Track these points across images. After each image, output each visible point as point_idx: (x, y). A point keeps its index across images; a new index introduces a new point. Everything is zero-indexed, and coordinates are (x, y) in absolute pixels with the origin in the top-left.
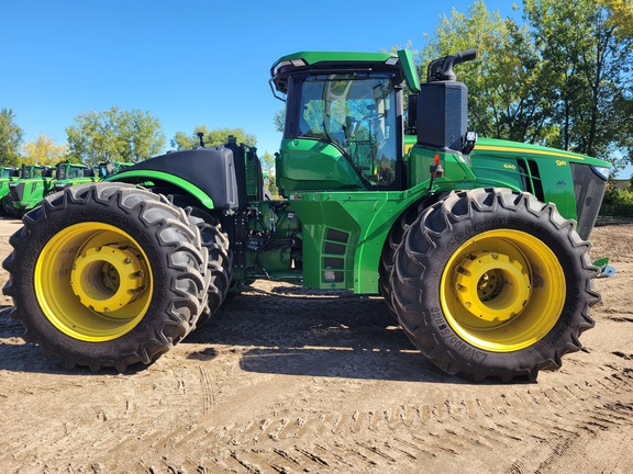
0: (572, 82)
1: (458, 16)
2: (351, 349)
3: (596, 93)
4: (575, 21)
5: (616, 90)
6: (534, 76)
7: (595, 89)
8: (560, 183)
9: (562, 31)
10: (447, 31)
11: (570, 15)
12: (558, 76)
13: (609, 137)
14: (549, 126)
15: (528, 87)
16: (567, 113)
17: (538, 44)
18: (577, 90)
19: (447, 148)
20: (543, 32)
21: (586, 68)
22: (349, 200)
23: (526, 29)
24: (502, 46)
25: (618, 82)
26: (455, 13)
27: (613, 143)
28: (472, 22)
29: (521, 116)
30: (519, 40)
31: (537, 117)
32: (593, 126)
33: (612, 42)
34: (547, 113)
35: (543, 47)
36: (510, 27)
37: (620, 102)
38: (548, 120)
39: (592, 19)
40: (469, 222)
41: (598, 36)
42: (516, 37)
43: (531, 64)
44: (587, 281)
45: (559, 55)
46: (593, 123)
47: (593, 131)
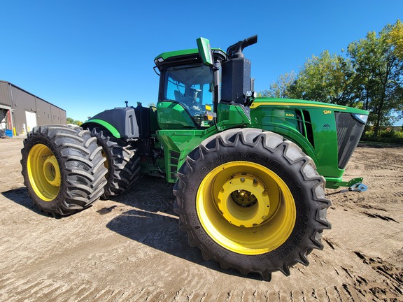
0: (371, 82)
1: (315, 57)
2: (178, 218)
3: (385, 86)
4: (375, 53)
5: (396, 84)
6: (351, 80)
7: (384, 85)
8: (326, 126)
9: (367, 59)
10: (309, 64)
11: (372, 51)
12: (364, 79)
13: (391, 106)
14: (357, 102)
15: (347, 85)
16: (368, 96)
17: (354, 66)
18: (373, 85)
19: (233, 102)
20: (357, 60)
21: (380, 74)
22: (174, 135)
23: (348, 59)
24: (335, 68)
25: (398, 80)
26: (313, 56)
27: (393, 109)
28: (322, 60)
29: (343, 98)
30: (344, 65)
31: (352, 98)
32: (382, 101)
33: (396, 62)
34: (356, 97)
35: (357, 66)
36: (340, 59)
37: (399, 90)
38: (357, 100)
39: (385, 51)
40: (216, 154)
41: (388, 59)
42: (342, 63)
43: (349, 75)
44: (317, 211)
45: (365, 70)
46: (382, 100)
47: (382, 103)
